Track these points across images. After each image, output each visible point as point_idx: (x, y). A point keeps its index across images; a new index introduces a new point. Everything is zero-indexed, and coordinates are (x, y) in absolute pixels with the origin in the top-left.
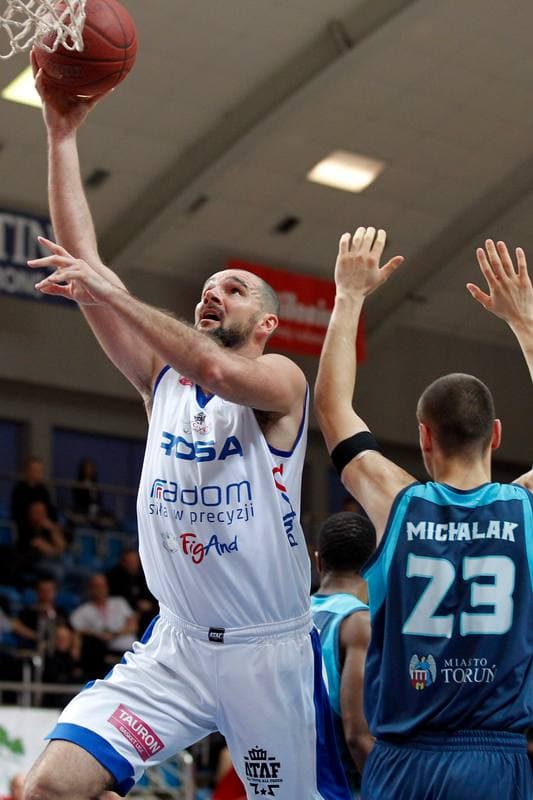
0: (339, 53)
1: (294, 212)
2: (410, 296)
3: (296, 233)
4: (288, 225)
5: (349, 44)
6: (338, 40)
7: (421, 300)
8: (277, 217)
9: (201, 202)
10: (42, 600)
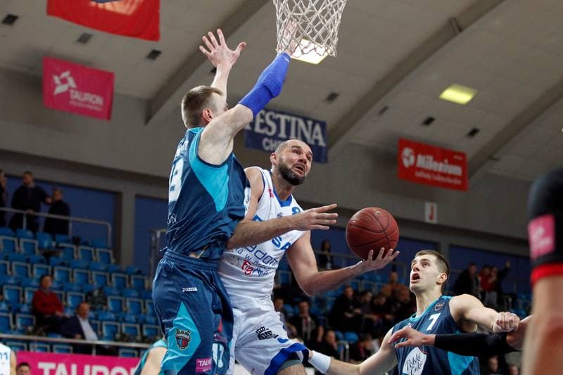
0: (456, 34)
1: (431, 115)
2: (491, 158)
3: (434, 125)
4: (429, 121)
5: (461, 30)
6: (455, 27)
7: (497, 160)
8: (424, 117)
9: (385, 109)
10: (302, 312)
